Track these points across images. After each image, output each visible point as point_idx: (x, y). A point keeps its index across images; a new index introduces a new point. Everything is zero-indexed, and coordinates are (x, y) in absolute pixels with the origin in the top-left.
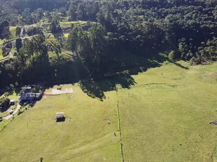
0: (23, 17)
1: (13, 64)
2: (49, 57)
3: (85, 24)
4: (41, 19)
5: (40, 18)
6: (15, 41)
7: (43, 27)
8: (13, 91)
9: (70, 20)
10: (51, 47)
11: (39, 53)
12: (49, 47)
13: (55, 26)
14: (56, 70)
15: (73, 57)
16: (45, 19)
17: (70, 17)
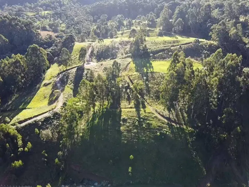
0: (97, 28)
2: (122, 118)
4: (119, 31)
5: (118, 28)
6: (75, 70)
7: (120, 46)
9: (160, 34)
10: (128, 90)
11: (106, 103)
13: (139, 46)
16: (125, 31)
17: (161, 29)
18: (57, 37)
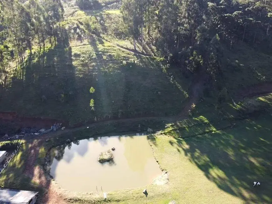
2: (73, 54)
10: (78, 30)
11: (48, 45)
12: (72, 31)
14: (92, 90)
15: (135, 55)
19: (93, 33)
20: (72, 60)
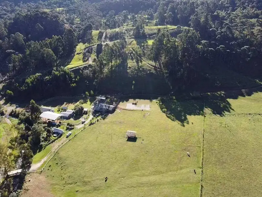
0: (107, 21)
1: (91, 71)
2: (128, 67)
3: (174, 29)
4: (125, 23)
5: (124, 21)
6: (96, 46)
7: (126, 32)
8: (87, 99)
9: (156, 25)
10: (132, 54)
11: (118, 61)
12: (129, 55)
13: (139, 31)
14: (134, 82)
15: (154, 69)
16: (129, 23)
17: (157, 21)
18: (76, 27)
19: (139, 56)
20: (127, 70)
